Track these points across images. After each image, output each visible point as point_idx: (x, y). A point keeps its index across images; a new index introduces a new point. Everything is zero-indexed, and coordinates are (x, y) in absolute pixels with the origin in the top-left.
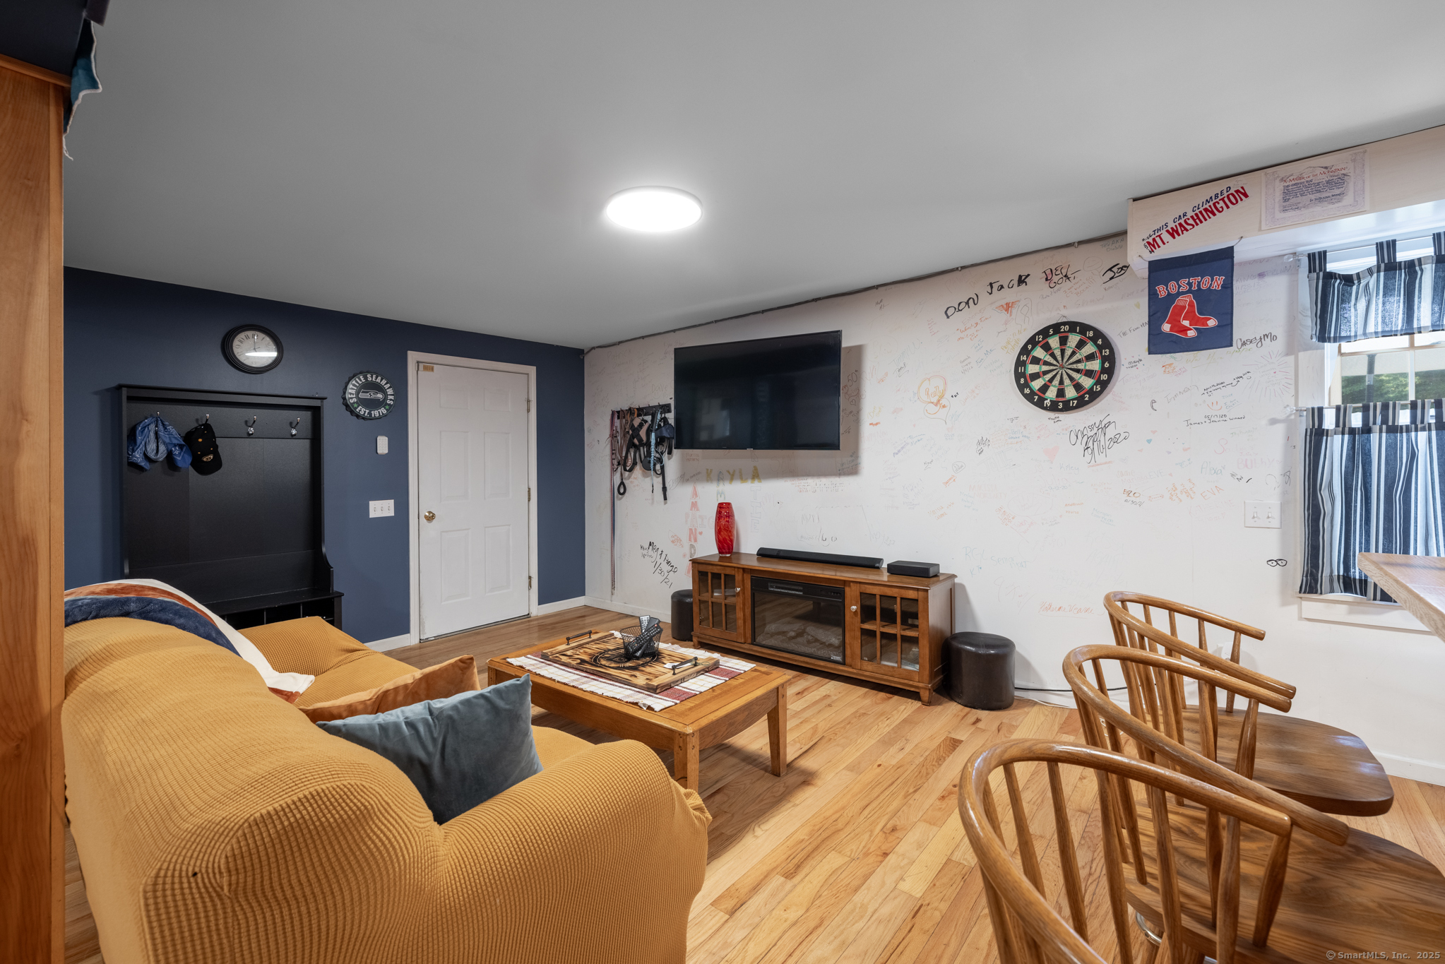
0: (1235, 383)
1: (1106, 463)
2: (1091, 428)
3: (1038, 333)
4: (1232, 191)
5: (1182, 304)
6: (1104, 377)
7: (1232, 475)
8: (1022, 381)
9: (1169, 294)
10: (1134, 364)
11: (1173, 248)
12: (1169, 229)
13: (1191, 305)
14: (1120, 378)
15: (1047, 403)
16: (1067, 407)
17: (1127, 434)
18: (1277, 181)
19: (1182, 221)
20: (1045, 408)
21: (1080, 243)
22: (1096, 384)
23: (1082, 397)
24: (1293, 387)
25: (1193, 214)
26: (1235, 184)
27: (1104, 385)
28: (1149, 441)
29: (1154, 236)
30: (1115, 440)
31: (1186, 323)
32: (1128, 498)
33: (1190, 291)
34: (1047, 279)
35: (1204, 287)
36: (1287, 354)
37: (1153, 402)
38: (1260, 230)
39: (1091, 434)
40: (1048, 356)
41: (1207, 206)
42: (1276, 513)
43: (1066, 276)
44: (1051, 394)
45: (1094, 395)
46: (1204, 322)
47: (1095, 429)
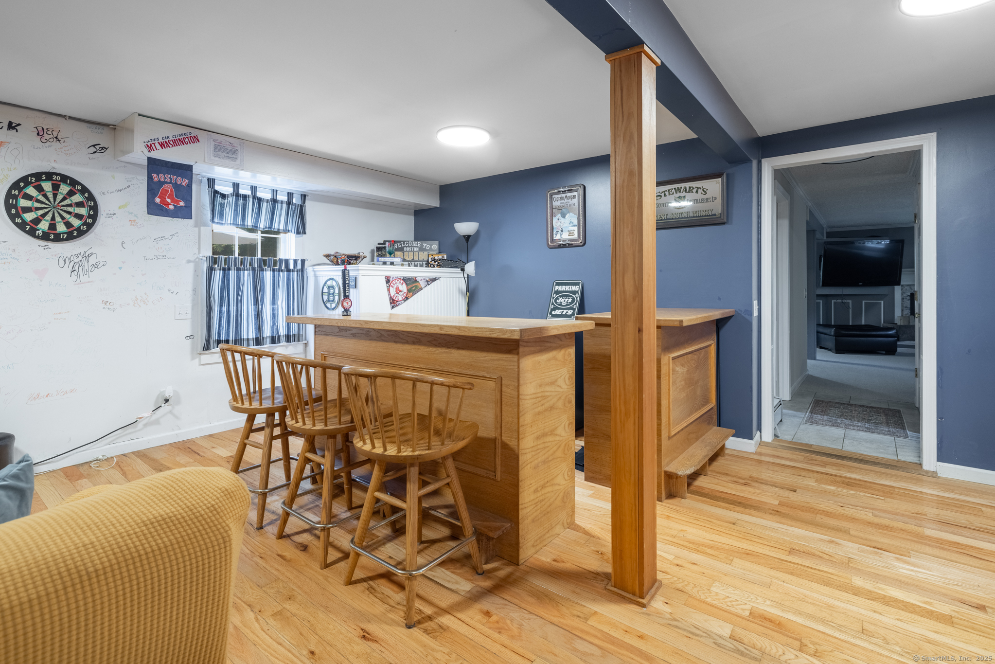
0: (170, 237)
1: (89, 282)
2: (77, 256)
3: (32, 175)
4: (192, 135)
5: (166, 188)
6: (90, 221)
7: (169, 290)
8: (13, 211)
9: (159, 181)
10: (111, 215)
11: (161, 154)
12: (159, 141)
13: (171, 191)
14: (100, 223)
15: (39, 233)
16: (58, 238)
17: (105, 263)
18: (212, 140)
19: (167, 140)
20: (38, 237)
21: (70, 118)
22: (83, 225)
23: (72, 232)
24: (197, 244)
25: (173, 139)
26: (195, 132)
27: (90, 226)
28: (120, 268)
29: (150, 143)
30: (96, 266)
31: (169, 200)
32: (106, 306)
33: (171, 183)
34: (38, 134)
35: (178, 183)
36: (195, 227)
37: (123, 243)
38: (205, 161)
39: (78, 260)
40: (41, 196)
41: (180, 138)
42: (189, 311)
43: (56, 138)
44: (44, 226)
45: (81, 233)
46: (178, 202)
47: (80, 258)
